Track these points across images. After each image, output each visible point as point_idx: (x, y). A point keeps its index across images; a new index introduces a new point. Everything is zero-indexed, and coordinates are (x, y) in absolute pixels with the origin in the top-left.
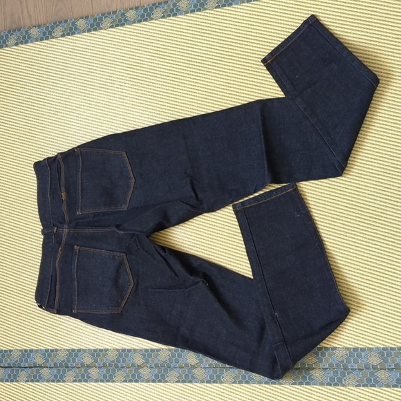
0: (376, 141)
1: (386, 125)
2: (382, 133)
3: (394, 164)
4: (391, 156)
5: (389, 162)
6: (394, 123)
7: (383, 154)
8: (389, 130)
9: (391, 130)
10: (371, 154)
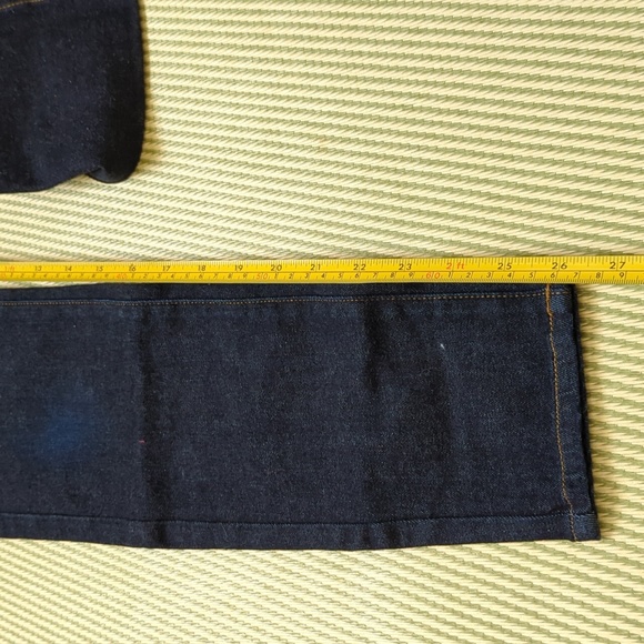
0: (437, 150)
1: (463, 86)
2: (454, 119)
3: (503, 225)
4: (490, 196)
5: (485, 222)
6: (490, 75)
7: (461, 192)
8: (475, 101)
9: (483, 101)
10: (426, 200)
